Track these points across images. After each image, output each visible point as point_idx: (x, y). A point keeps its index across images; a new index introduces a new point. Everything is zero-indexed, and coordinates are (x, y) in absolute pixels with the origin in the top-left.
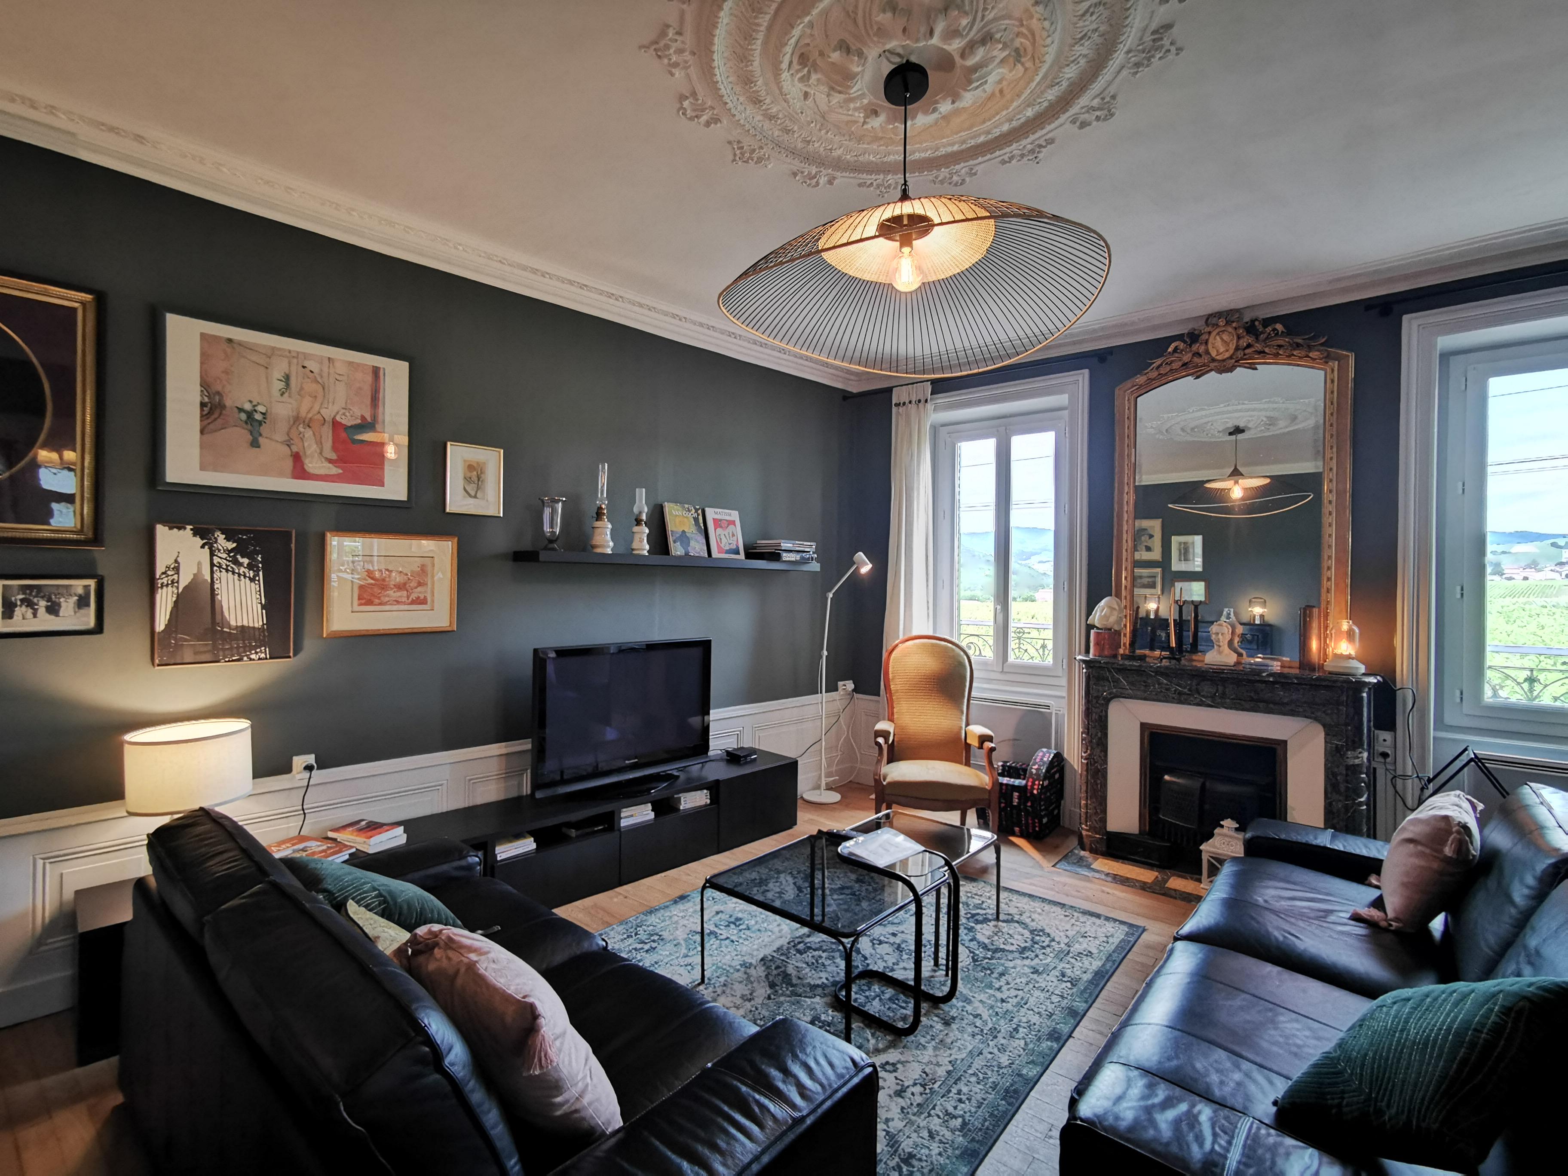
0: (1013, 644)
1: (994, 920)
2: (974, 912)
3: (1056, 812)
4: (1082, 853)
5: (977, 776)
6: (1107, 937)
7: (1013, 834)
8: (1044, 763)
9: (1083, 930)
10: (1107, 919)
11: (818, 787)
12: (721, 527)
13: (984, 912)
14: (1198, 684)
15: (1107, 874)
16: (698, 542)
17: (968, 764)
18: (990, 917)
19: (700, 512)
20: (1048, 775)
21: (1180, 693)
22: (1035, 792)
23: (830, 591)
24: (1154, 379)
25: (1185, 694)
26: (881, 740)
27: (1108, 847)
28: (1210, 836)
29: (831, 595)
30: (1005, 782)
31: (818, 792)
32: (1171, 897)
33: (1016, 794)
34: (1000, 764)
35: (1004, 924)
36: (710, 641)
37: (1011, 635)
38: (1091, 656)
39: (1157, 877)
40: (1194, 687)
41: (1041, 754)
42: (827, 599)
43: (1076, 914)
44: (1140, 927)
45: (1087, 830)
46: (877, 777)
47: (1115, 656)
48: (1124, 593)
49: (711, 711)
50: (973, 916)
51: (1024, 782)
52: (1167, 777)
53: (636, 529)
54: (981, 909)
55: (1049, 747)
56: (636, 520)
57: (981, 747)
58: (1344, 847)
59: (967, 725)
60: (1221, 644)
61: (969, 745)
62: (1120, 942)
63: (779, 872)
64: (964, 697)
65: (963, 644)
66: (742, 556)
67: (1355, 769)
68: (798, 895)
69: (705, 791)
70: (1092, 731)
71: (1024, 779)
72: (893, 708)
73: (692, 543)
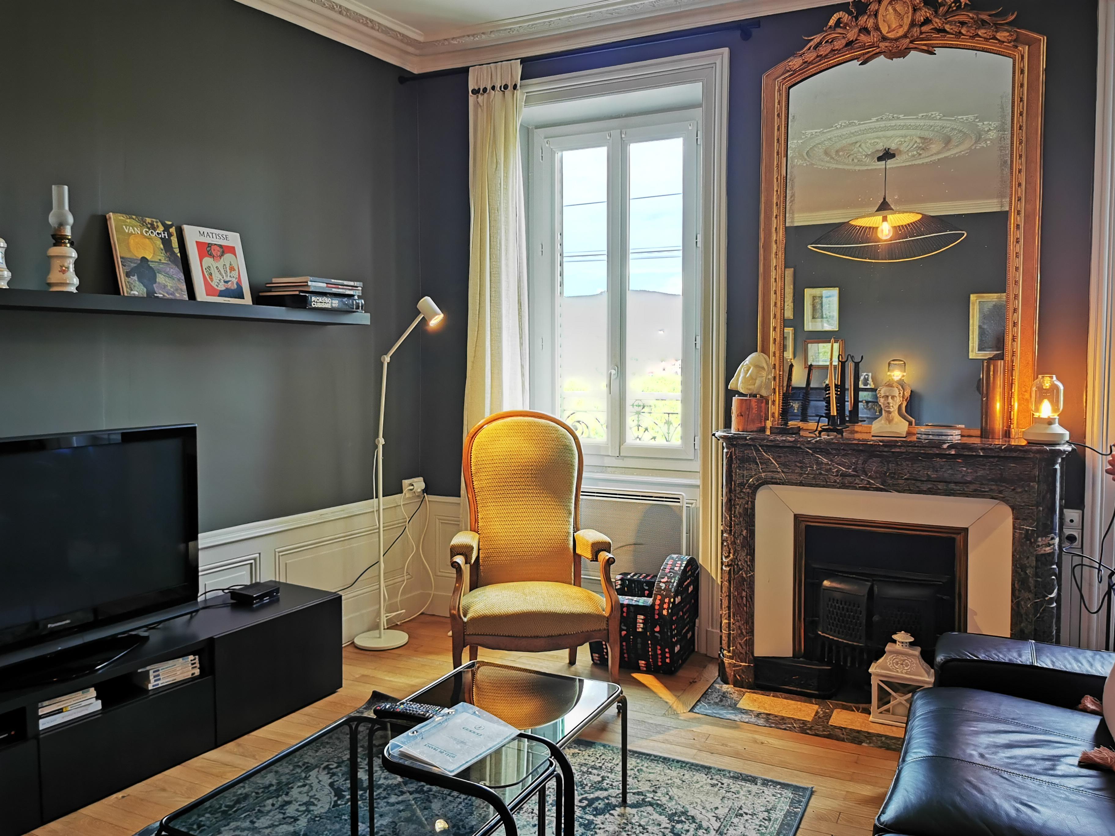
0: (631, 420)
1: (619, 806)
2: (592, 796)
3: (689, 635)
4: (725, 687)
5: (590, 599)
6: (767, 811)
7: (638, 670)
8: (675, 573)
9: (737, 805)
10: (766, 783)
11: (376, 627)
12: (211, 255)
13: (605, 794)
14: (865, 462)
15: (758, 715)
16: (171, 277)
17: (577, 582)
18: (613, 801)
19: (173, 230)
20: (680, 589)
21: (844, 475)
22: (665, 612)
23: (386, 354)
24: (811, 63)
25: (850, 475)
26: (459, 559)
27: (756, 677)
28: (881, 653)
29: (387, 359)
30: (626, 602)
31: (376, 633)
32: (838, 739)
33: (640, 618)
34: (619, 577)
35: (634, 811)
36: (195, 428)
37: (629, 409)
38: (733, 431)
39: (817, 712)
40: (860, 466)
41: (670, 562)
42: (382, 364)
43: (725, 781)
44: (807, 789)
45: (731, 658)
46: (455, 612)
47: (763, 430)
48: (772, 348)
49: (200, 535)
50: (591, 802)
51: (650, 601)
52: (826, 583)
53: (54, 251)
54: (601, 789)
55: (679, 553)
56: (54, 236)
57: (595, 559)
58: (1053, 663)
59: (576, 529)
60: (892, 410)
61: (580, 556)
62: (785, 816)
63: (308, 768)
64: (571, 492)
65: (569, 423)
66: (248, 300)
67: (1046, 559)
68: (336, 805)
69: (191, 657)
70: (736, 529)
71: (650, 596)
72: (476, 512)
73: (161, 278)
